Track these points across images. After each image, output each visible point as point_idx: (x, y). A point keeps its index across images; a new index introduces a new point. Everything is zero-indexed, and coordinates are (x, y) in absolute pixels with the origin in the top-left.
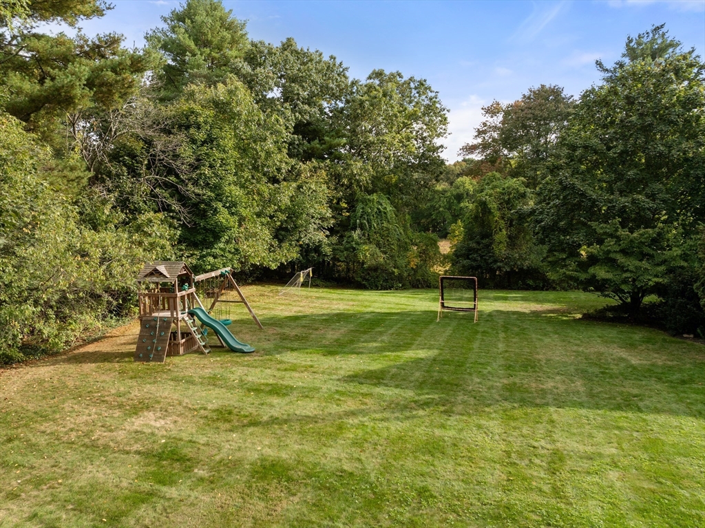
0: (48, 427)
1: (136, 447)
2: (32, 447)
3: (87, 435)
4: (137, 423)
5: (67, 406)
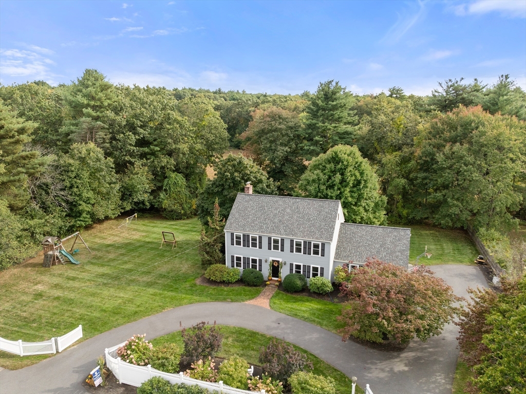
0: (15, 288)
1: (34, 293)
2: (11, 292)
3: (24, 290)
4: (36, 287)
5: (20, 282)
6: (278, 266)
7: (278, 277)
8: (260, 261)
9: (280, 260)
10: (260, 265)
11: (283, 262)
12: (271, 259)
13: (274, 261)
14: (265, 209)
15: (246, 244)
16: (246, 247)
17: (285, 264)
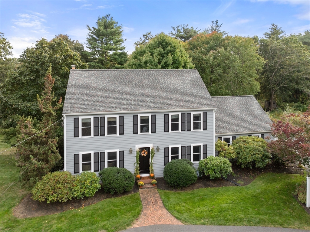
6: (148, 156)
7: (148, 172)
8: (122, 153)
9: (151, 146)
10: (122, 160)
11: (155, 148)
12: (138, 146)
13: (142, 149)
14: (115, 83)
15: (99, 133)
16: (99, 137)
17: (158, 150)
